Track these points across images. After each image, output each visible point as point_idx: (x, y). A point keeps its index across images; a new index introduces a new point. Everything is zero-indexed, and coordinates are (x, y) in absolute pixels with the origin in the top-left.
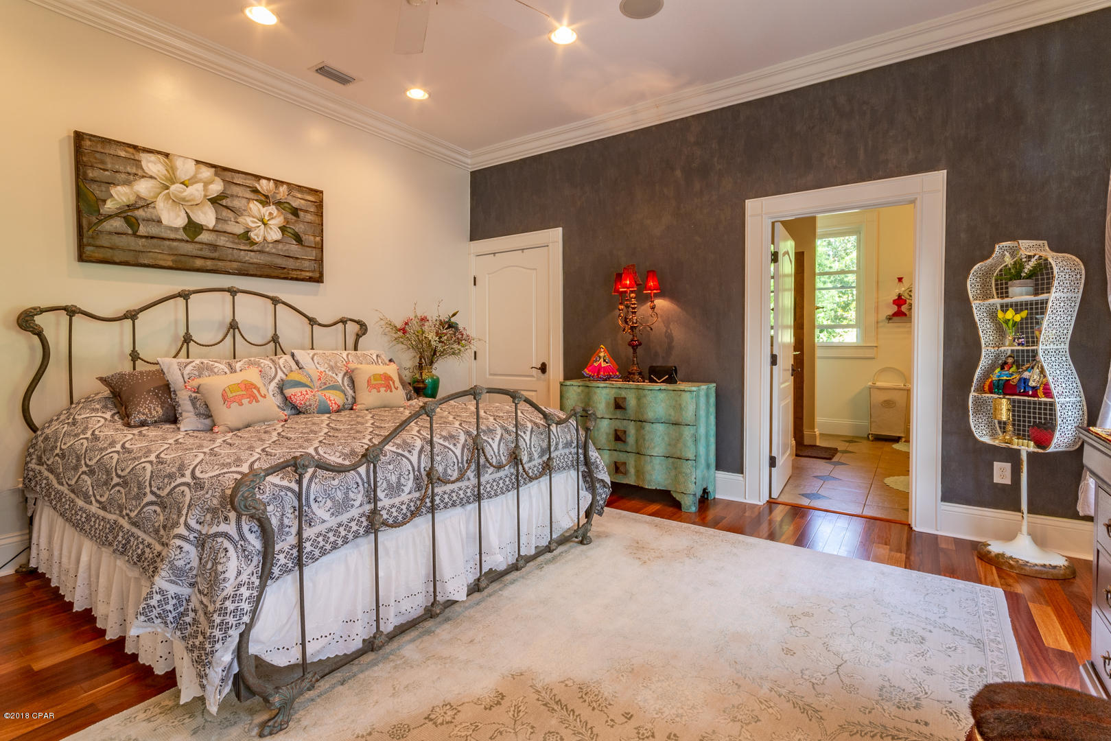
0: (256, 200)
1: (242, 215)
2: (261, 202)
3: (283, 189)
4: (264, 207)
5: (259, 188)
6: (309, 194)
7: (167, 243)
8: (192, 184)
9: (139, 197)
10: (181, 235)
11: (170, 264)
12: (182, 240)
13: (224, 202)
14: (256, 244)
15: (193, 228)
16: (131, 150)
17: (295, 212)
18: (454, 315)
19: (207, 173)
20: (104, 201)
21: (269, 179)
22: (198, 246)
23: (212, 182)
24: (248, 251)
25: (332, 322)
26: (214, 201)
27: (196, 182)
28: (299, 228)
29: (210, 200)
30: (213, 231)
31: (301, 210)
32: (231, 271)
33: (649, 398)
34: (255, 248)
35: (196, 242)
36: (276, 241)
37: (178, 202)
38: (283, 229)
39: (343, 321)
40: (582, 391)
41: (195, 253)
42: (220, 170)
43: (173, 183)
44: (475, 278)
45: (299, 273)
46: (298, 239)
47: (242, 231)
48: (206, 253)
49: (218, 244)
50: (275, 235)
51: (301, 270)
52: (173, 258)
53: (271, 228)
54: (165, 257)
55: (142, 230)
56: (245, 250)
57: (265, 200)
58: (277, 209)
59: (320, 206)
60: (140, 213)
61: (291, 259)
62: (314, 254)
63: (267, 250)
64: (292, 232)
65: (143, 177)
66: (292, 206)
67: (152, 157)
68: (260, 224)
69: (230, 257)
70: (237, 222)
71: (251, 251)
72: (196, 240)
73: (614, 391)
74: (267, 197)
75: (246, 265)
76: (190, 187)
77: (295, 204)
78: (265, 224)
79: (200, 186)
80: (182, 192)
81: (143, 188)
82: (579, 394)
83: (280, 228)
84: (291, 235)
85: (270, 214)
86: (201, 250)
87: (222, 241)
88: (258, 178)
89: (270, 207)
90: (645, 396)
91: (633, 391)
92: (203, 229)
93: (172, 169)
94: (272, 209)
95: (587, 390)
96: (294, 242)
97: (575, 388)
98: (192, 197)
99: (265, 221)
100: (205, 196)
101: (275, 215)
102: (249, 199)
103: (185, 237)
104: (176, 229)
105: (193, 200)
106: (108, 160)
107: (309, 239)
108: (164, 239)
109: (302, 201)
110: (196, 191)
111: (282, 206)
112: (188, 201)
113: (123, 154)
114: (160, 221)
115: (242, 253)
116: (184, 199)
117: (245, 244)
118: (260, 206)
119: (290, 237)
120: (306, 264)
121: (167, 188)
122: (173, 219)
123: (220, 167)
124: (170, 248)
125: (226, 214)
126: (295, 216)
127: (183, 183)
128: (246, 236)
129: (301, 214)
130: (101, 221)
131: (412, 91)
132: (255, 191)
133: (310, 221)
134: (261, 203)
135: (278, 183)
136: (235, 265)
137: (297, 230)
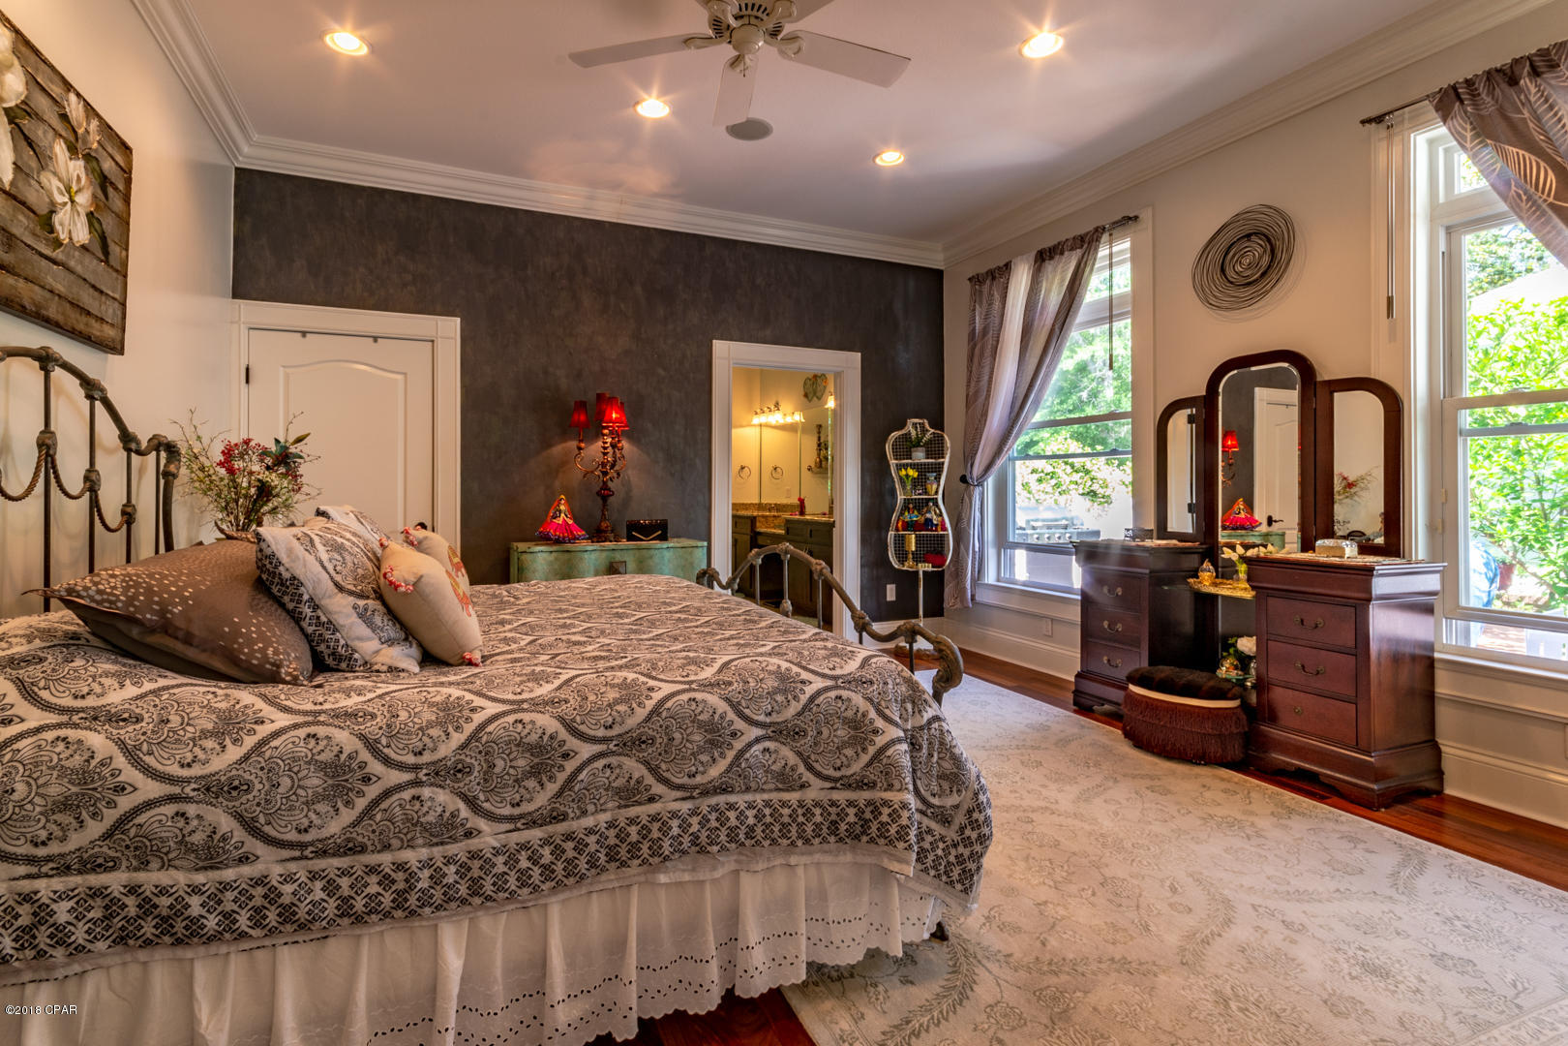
0: (64, 138)
1: (47, 168)
2: (69, 145)
3: (94, 127)
4: (71, 159)
5: (66, 110)
6: (119, 149)
13: (25, 127)
14: (60, 245)
17: (104, 185)
18: (299, 440)
19: (4, 40)
21: (79, 96)
23: (9, 66)
24: (50, 259)
26: (13, 118)
28: (107, 223)
29: (7, 112)
30: (10, 195)
31: (110, 183)
33: (656, 560)
34: (58, 254)
36: (82, 245)
38: (91, 220)
40: (556, 559)
42: (22, 42)
44: (247, 370)
45: (101, 326)
46: (105, 248)
47: (46, 209)
49: (13, 230)
50: (82, 230)
51: (105, 322)
53: (78, 214)
56: (47, 258)
57: (74, 144)
58: (86, 170)
59: (126, 176)
61: (96, 294)
62: (116, 286)
63: (73, 264)
64: (100, 229)
66: (102, 170)
68: (67, 198)
70: (40, 184)
71: (54, 262)
73: (604, 554)
74: (75, 135)
75: (46, 294)
77: (105, 166)
78: (72, 201)
82: (551, 563)
83: (88, 217)
84: (98, 237)
85: (78, 178)
87: (19, 226)
88: (68, 86)
89: (78, 163)
90: (651, 557)
91: (631, 552)
94: (81, 167)
95: (566, 556)
96: (101, 255)
97: (545, 555)
99: (72, 193)
101: (84, 182)
102: (56, 134)
109: (113, 163)
111: (91, 166)
115: (43, 262)
117: (47, 242)
118: (67, 154)
119: (97, 241)
120: (111, 307)
123: (22, 35)
125: (27, 156)
126: (103, 192)
128: (48, 222)
129: (110, 192)
131: (336, 35)
132: (61, 114)
133: (118, 211)
134: (68, 148)
135: (90, 110)
137: (104, 226)
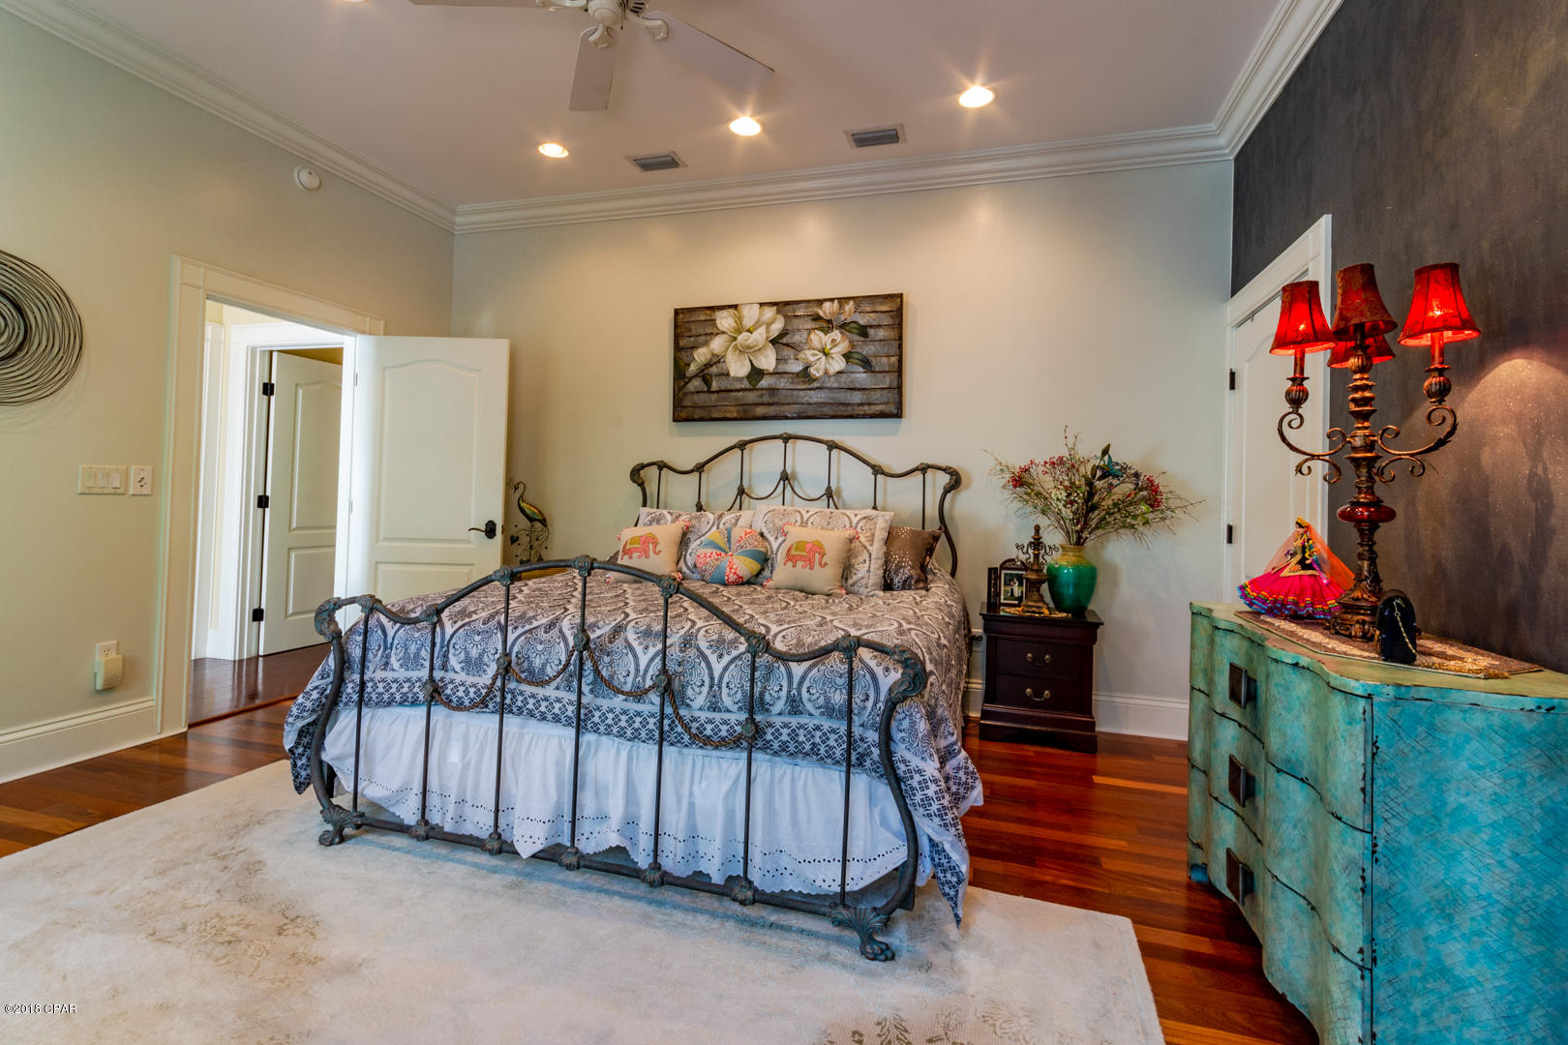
0: (817, 329)
1: (802, 350)
2: (821, 329)
3: (850, 306)
4: (826, 335)
5: (821, 314)
6: (882, 303)
7: (733, 394)
8: (755, 329)
9: (714, 355)
10: (746, 384)
11: (735, 415)
12: (746, 390)
13: (784, 340)
14: (816, 380)
15: (756, 373)
16: (708, 312)
17: (863, 331)
19: (770, 312)
20: (689, 365)
21: (832, 300)
22: (759, 393)
23: (773, 322)
24: (807, 389)
25: (906, 470)
26: (774, 342)
27: (760, 326)
28: (868, 350)
29: (771, 341)
30: (774, 373)
31: (871, 326)
32: (789, 415)
34: (815, 385)
35: (757, 389)
36: (838, 373)
37: (744, 350)
38: (847, 356)
39: (923, 469)
41: (758, 400)
42: (781, 306)
43: (740, 333)
44: (1233, 374)
45: (866, 408)
46: (866, 364)
47: (801, 368)
48: (766, 399)
49: (778, 387)
50: (838, 364)
51: (869, 404)
52: (739, 408)
53: (833, 358)
54: (731, 408)
55: (715, 386)
56: (804, 390)
57: (827, 325)
58: (841, 333)
59: (898, 315)
60: (714, 370)
61: (857, 393)
62: (888, 381)
63: (828, 385)
64: (859, 357)
65: (717, 334)
66: (859, 325)
67: (724, 313)
68: (821, 355)
69: (790, 400)
70: (797, 359)
71: (811, 389)
72: (759, 385)
74: (829, 322)
75: (803, 406)
76: (755, 333)
77: (862, 321)
78: (826, 354)
79: (762, 330)
80: (746, 340)
81: (717, 344)
83: (844, 355)
84: (857, 361)
85: (833, 341)
86: (761, 396)
87: (783, 383)
88: (820, 302)
89: (833, 333)
92: (764, 374)
93: (739, 319)
94: (836, 334)
96: (861, 370)
98: (755, 343)
99: (826, 351)
100: (767, 338)
101: (838, 341)
102: (810, 331)
103: (748, 386)
104: (740, 380)
105: (756, 346)
106: (693, 326)
107: (883, 363)
108: (731, 391)
109: (872, 315)
110: (759, 336)
111: (847, 328)
112: (752, 348)
113: (703, 318)
114: (728, 374)
115: (801, 393)
116: (749, 347)
117: (804, 382)
118: (821, 334)
119: (857, 364)
120: (875, 396)
121: (735, 339)
122: (738, 368)
123: (782, 302)
124: (737, 399)
125: (787, 352)
126: (863, 336)
127: (748, 331)
128: (805, 374)
129: (871, 332)
130: (686, 383)
132: (817, 318)
133: (883, 338)
134: (822, 331)
135: (843, 301)
136: (795, 408)
137: (865, 353)
